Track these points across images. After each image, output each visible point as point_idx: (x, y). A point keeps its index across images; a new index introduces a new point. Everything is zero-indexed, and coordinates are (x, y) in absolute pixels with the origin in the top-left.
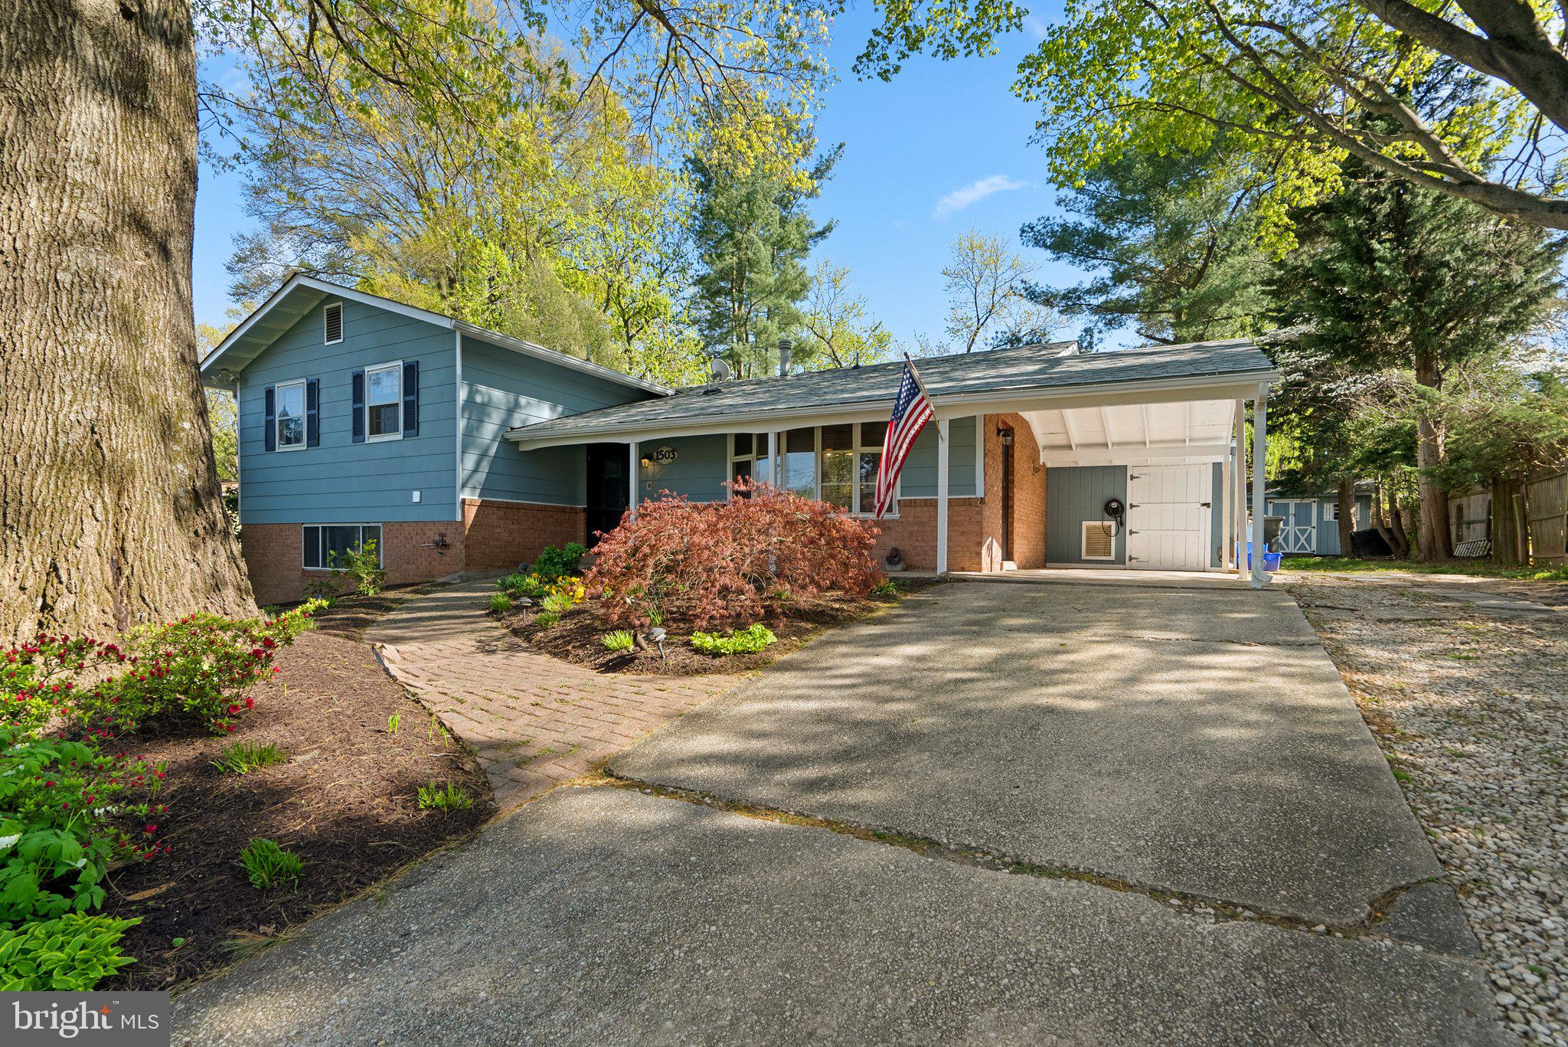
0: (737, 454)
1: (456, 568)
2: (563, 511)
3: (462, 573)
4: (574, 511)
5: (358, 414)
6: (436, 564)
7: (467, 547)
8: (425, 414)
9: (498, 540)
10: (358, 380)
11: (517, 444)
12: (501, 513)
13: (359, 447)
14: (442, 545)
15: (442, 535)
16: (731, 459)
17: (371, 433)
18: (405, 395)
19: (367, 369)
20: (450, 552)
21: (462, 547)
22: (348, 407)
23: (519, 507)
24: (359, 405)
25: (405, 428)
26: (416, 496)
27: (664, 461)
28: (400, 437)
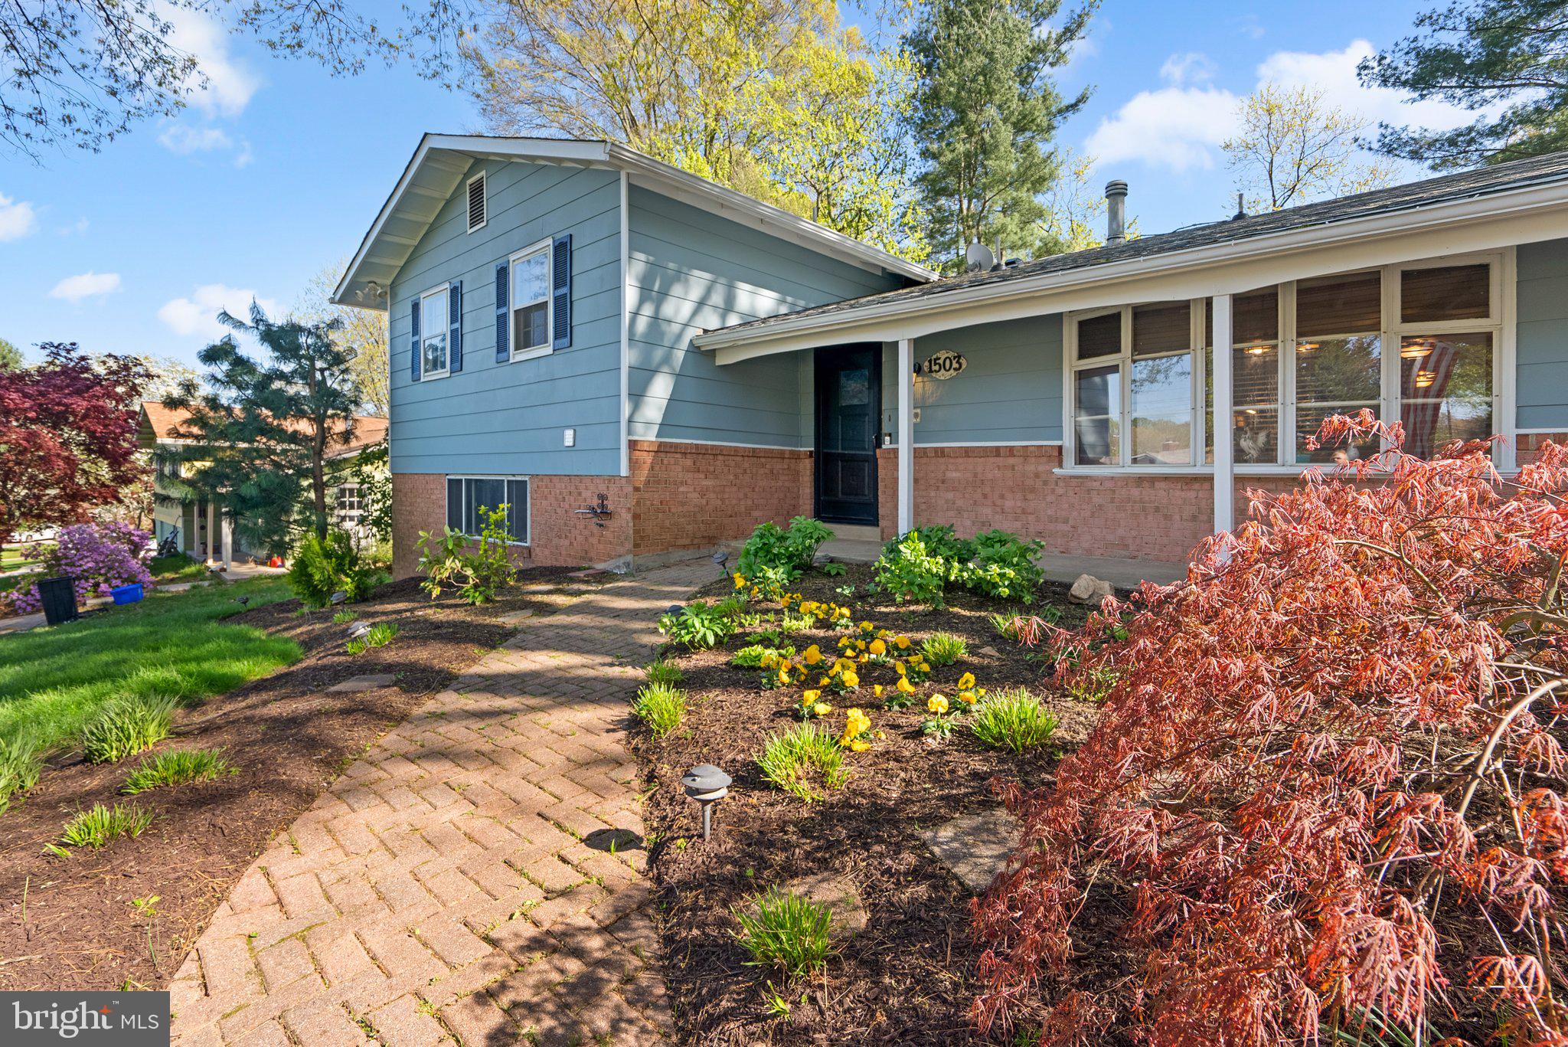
0: (1082, 356)
1: (621, 550)
2: (781, 456)
3: (629, 558)
4: (796, 456)
5: (502, 320)
6: (594, 540)
7: (636, 517)
8: (580, 314)
9: (683, 504)
10: (502, 274)
11: (712, 353)
12: (689, 462)
13: (504, 371)
14: (602, 513)
15: (602, 497)
16: (1071, 362)
17: (517, 349)
18: (556, 287)
19: (512, 258)
20: (612, 524)
21: (629, 517)
22: (491, 315)
23: (716, 453)
24: (503, 310)
25: (556, 338)
26: (569, 437)
27: (943, 375)
28: (549, 350)
